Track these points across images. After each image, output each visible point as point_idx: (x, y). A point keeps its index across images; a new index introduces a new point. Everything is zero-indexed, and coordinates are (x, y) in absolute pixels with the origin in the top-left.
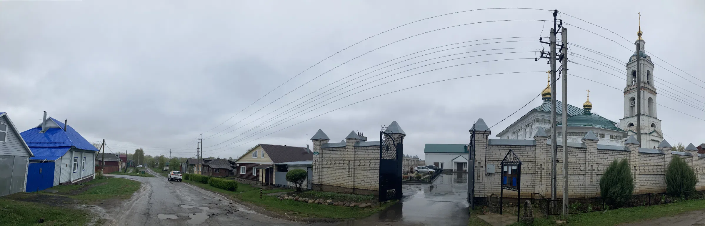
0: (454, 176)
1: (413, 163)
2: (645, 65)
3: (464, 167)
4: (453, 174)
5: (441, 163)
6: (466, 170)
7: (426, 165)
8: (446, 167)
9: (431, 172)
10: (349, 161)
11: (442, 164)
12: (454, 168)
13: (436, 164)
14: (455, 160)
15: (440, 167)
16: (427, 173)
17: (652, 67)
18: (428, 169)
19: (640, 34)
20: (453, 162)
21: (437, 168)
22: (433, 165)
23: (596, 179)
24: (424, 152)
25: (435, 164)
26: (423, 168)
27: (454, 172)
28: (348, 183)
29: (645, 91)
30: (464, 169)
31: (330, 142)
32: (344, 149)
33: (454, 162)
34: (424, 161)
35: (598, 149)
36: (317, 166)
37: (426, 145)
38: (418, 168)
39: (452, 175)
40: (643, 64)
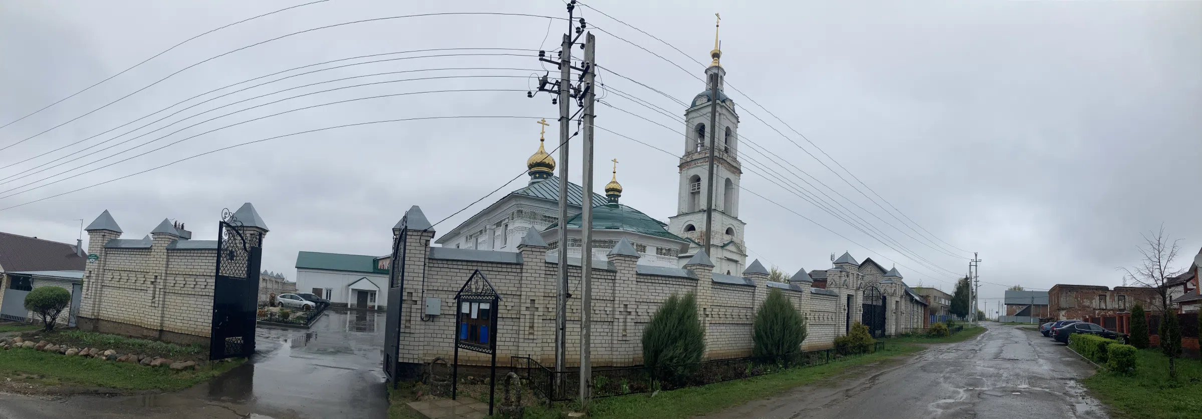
0: (349, 317)
1: (275, 286)
2: (722, 116)
3: (371, 299)
4: (349, 312)
5: (327, 291)
6: (374, 306)
7: (298, 292)
8: (335, 299)
9: (307, 307)
10: (156, 277)
11: (329, 292)
12: (351, 300)
13: (318, 291)
14: (353, 287)
15: (324, 297)
16: (300, 308)
17: (735, 121)
18: (301, 300)
19: (716, 55)
20: (350, 290)
21: (318, 299)
22: (310, 292)
23: (633, 331)
24: (296, 267)
25: (315, 290)
26: (292, 297)
27: (351, 309)
28: (151, 318)
29: (720, 166)
30: (369, 304)
31: (122, 237)
32: (149, 253)
33: (353, 289)
34: (294, 284)
35: (638, 274)
36: (91, 283)
37: (300, 253)
38: (283, 297)
39: (347, 314)
40: (720, 114)
